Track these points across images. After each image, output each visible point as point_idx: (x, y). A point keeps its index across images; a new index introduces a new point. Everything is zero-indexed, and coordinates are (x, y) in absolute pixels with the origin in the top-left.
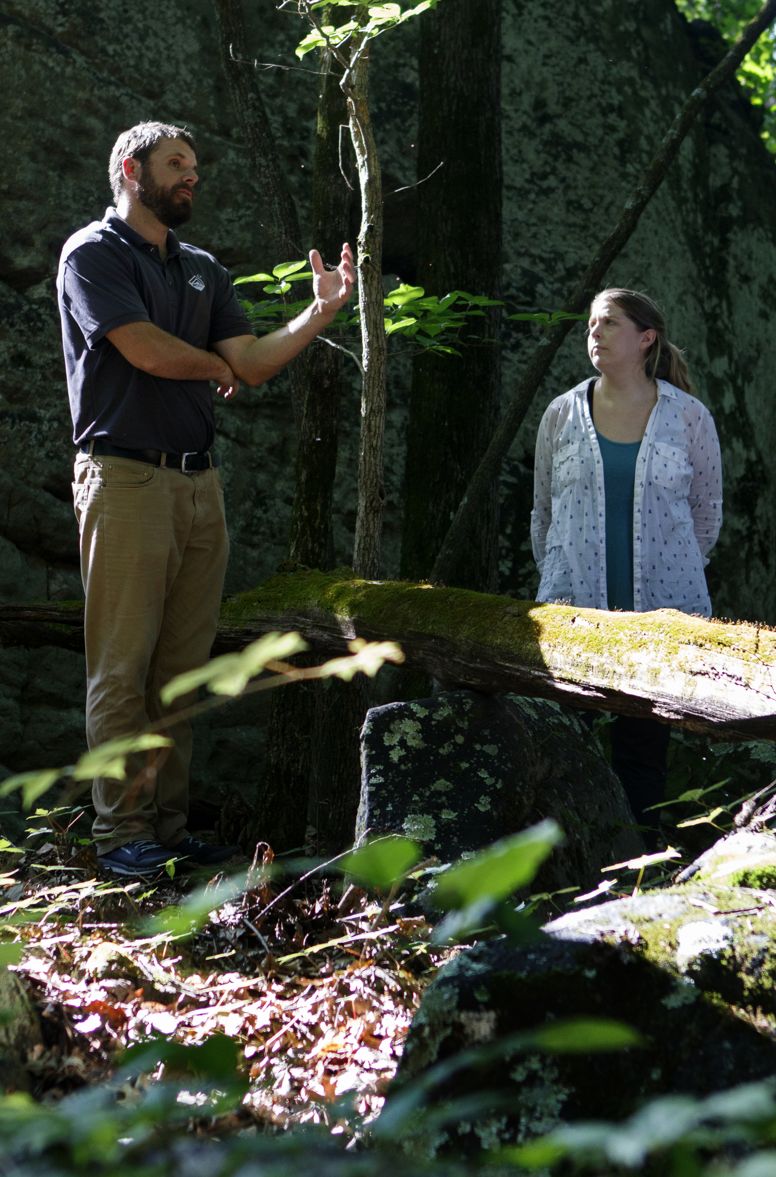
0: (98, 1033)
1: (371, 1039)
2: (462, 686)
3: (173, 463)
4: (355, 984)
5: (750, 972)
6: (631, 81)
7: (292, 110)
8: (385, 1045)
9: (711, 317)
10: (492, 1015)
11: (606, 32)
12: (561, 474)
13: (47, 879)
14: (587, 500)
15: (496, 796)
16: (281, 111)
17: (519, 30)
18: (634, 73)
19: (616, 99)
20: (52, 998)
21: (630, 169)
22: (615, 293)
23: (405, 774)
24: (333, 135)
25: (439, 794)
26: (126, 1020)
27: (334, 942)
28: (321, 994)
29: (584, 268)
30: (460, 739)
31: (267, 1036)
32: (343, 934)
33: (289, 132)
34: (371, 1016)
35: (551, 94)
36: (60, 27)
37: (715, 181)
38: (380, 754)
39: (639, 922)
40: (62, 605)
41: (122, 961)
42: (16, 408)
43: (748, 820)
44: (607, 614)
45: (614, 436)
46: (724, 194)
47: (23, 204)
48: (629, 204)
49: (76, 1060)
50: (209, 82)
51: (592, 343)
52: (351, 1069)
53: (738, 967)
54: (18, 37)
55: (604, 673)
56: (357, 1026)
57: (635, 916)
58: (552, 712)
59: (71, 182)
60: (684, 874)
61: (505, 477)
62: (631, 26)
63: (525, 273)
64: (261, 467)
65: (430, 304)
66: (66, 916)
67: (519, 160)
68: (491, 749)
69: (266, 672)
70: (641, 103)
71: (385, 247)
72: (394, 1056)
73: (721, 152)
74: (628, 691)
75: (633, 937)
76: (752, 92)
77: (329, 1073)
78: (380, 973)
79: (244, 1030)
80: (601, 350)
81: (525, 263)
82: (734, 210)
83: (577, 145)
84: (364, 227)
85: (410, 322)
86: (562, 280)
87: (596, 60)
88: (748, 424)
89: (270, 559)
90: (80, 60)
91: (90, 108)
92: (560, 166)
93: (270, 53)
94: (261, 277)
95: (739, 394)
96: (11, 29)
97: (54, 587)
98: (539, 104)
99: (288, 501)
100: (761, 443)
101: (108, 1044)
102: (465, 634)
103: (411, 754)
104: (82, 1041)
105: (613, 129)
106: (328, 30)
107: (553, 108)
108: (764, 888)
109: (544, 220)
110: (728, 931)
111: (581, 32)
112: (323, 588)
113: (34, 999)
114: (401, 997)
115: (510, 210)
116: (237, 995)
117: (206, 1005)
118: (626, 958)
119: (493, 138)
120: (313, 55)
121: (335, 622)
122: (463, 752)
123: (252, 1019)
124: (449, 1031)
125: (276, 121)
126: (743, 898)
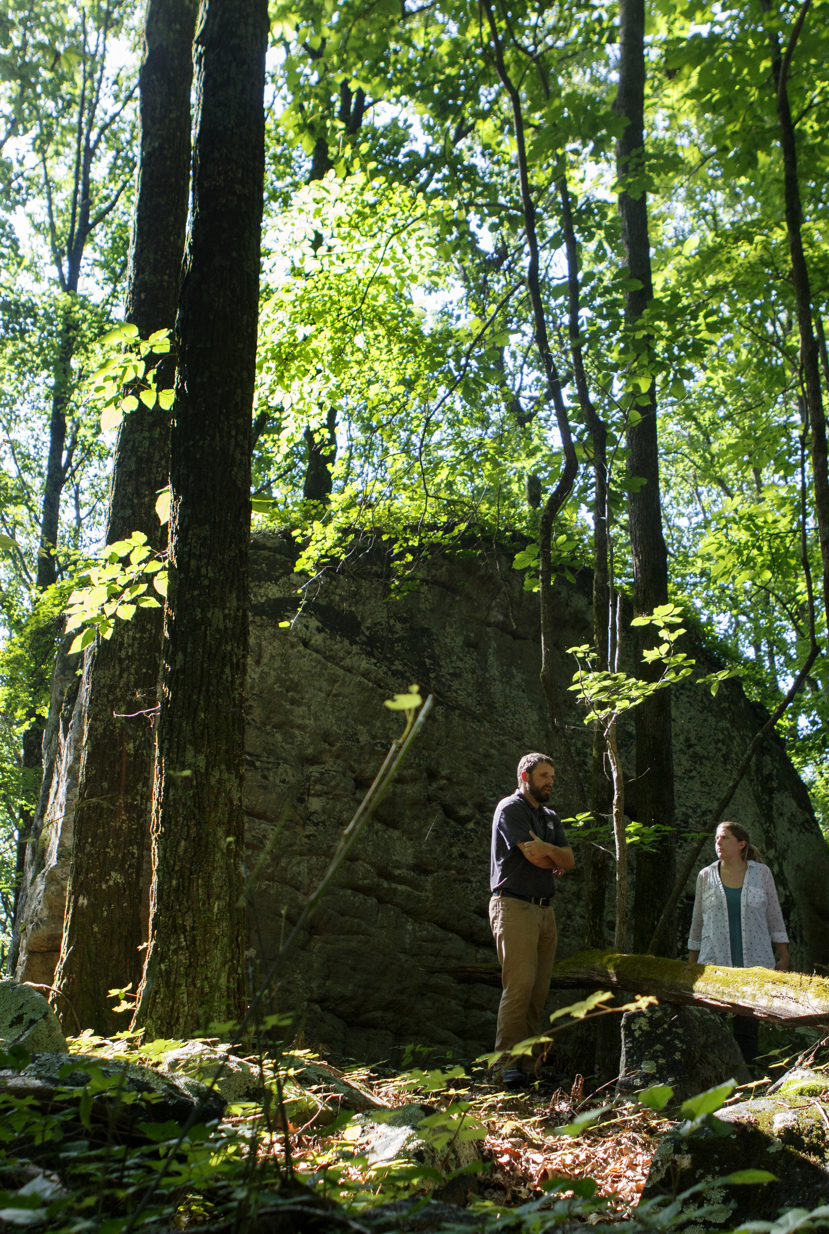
0: (508, 1163)
1: (632, 1166)
2: (666, 1002)
3: (537, 902)
4: (624, 1140)
5: (807, 1136)
6: (727, 729)
7: (579, 744)
8: (639, 1169)
9: (767, 832)
10: (689, 1156)
11: (715, 708)
12: (707, 903)
13: (481, 1090)
14: (720, 915)
15: (683, 1052)
16: (575, 745)
17: (678, 708)
18: (728, 725)
19: (721, 737)
20: (487, 1147)
21: (728, 767)
22: (727, 824)
23: (642, 1042)
24: (601, 756)
25: (656, 1051)
26: (520, 1157)
27: (613, 1121)
28: (608, 1144)
29: (711, 811)
30: (666, 1026)
31: (585, 1164)
32: (616, 1117)
33: (578, 754)
34: (632, 1155)
35: (693, 735)
36: (478, 711)
37: (766, 772)
38: (630, 1034)
39: (755, 1112)
40: (484, 965)
41: (518, 1129)
42: (461, 877)
43: (801, 1064)
44: (731, 969)
45: (730, 886)
46: (770, 777)
47: (463, 788)
48: (731, 784)
49: (499, 1176)
50: (543, 733)
51: (717, 847)
52: (624, 1180)
53: (801, 1134)
54: (460, 716)
55: (730, 996)
56: (625, 1160)
57: (753, 1109)
58: (706, 1013)
59: (483, 777)
60: (771, 1089)
61: (679, 905)
62: (727, 705)
63: (684, 814)
64: (570, 902)
65: (645, 830)
66: (492, 1108)
67: (679, 764)
68: (680, 1031)
69: (597, 1009)
70: (732, 738)
71: (625, 805)
72: (643, 1174)
73: (768, 759)
74: (741, 1004)
75: (752, 1119)
76: (780, 732)
77: (613, 1182)
78: (635, 1135)
79: (574, 1162)
80: (722, 850)
81: (684, 809)
82: (775, 784)
83: (704, 757)
84: (616, 797)
85: (636, 838)
86: (700, 817)
87: (712, 720)
88: (785, 879)
89: (574, 943)
90: (487, 725)
91: (491, 745)
92: (698, 767)
93: (569, 720)
94: (571, 819)
95: (780, 865)
96: (457, 712)
97: (479, 956)
98: (687, 740)
99: (582, 917)
100: (791, 887)
101: (513, 1168)
102: (666, 979)
103: (644, 1033)
104: (501, 1166)
105: (720, 750)
106: (598, 712)
107: (693, 741)
108: (811, 1096)
109: (691, 790)
110: (795, 1116)
111: (704, 708)
112: (601, 957)
113: (479, 1147)
114: (646, 1146)
115: (677, 786)
116: (569, 1145)
117: (556, 1150)
118: (750, 1130)
119: (669, 754)
120: (591, 722)
121: (607, 973)
122: (667, 1032)
123: (577, 1157)
124: (669, 1164)
125: (573, 749)
126: (801, 1101)
